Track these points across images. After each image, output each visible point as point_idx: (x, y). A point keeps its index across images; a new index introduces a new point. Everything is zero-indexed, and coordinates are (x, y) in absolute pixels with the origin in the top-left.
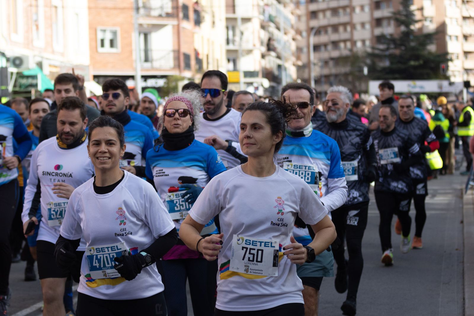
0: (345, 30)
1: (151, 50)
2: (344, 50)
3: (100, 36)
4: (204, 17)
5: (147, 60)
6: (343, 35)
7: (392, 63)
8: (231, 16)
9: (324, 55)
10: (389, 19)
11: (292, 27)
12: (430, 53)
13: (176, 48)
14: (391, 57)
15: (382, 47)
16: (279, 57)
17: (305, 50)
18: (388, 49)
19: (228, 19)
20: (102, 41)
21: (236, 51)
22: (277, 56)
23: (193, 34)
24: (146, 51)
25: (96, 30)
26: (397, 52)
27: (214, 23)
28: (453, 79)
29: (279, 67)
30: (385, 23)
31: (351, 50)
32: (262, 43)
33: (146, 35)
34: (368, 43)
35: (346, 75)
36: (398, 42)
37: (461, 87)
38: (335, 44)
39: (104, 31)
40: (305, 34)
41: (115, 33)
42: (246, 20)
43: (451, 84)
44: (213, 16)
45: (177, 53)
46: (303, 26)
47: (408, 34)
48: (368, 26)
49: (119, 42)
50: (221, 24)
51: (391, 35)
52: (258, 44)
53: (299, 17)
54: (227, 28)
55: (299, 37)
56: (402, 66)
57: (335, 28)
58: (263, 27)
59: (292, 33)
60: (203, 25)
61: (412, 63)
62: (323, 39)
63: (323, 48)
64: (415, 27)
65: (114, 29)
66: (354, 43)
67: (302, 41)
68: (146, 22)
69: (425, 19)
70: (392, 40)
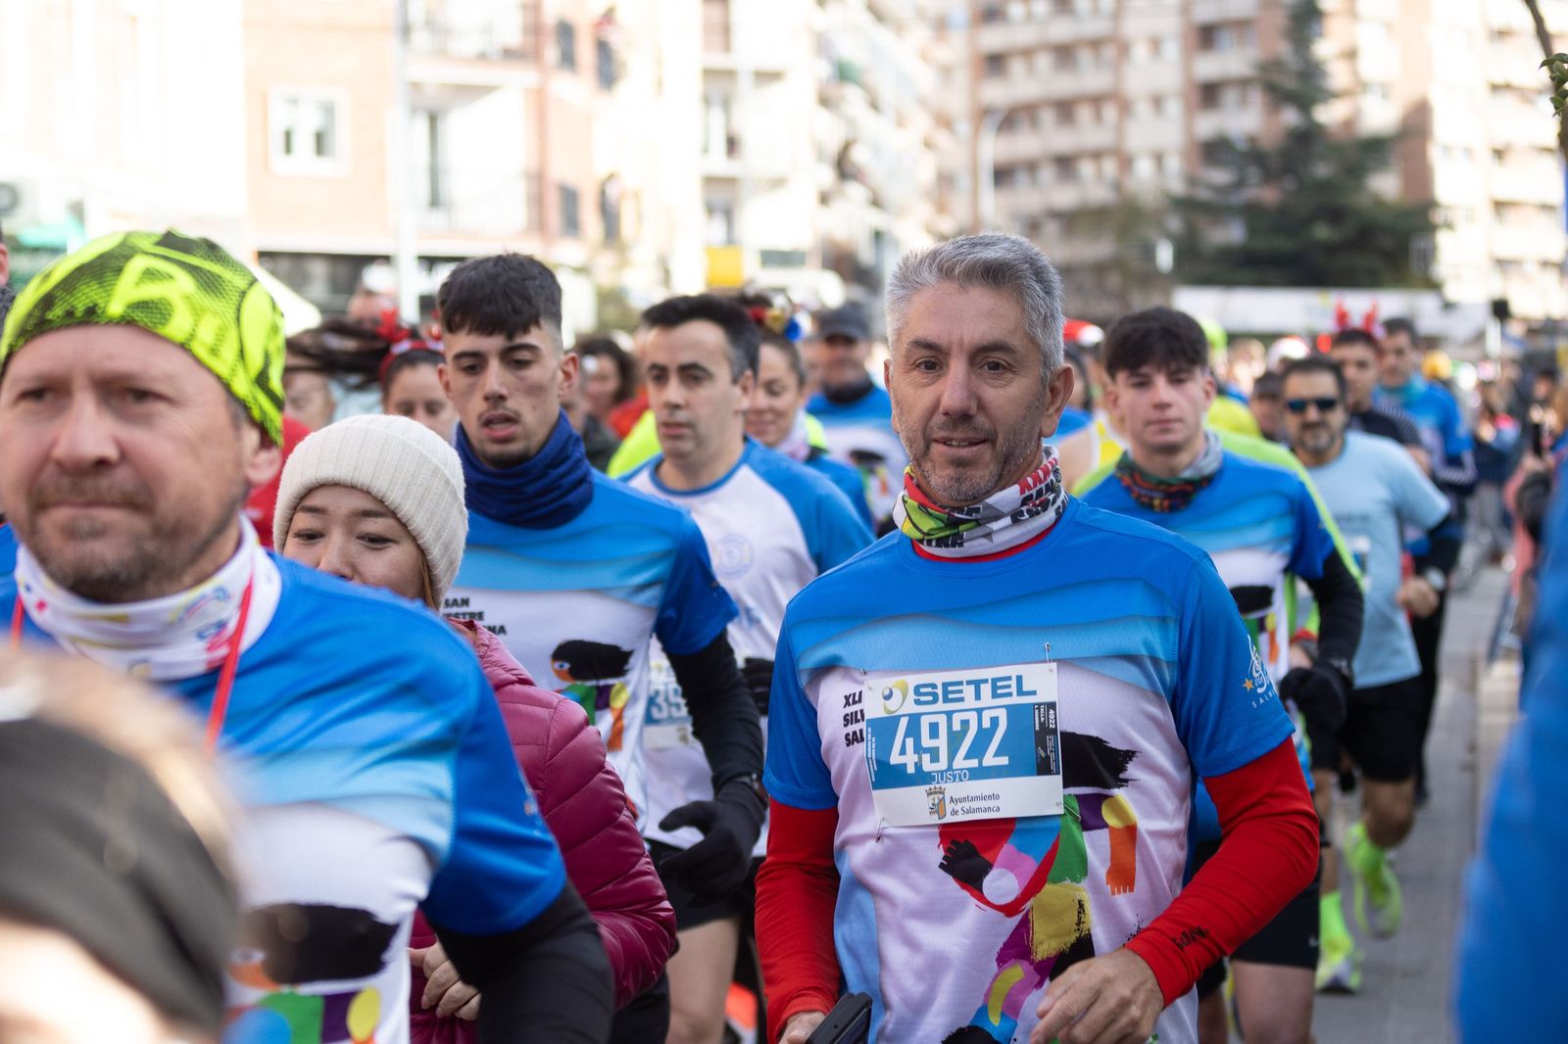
0: (1099, 118)
1: (449, 171)
2: (1093, 187)
3: (280, 118)
4: (624, 65)
5: (435, 202)
6: (1087, 133)
7: (1252, 231)
8: (719, 61)
9: (1030, 198)
10: (1243, 83)
11: (923, 102)
12: (1379, 202)
13: (534, 164)
14: (1252, 213)
15: (1220, 176)
16: (876, 203)
17: (964, 183)
18: (1240, 184)
19: (710, 74)
20: (288, 136)
21: (732, 182)
22: (871, 197)
23: (589, 118)
24: (434, 173)
25: (264, 98)
26: (1268, 195)
27: (660, 83)
28: (1452, 292)
29: (878, 236)
30: (1230, 97)
31: (1117, 186)
32: (819, 155)
33: (433, 119)
34: (1174, 164)
35: (1099, 269)
36: (1275, 163)
37: (1483, 317)
38: (1065, 164)
39: (294, 102)
40: (964, 127)
41: (329, 110)
42: (766, 77)
43: (1448, 306)
44: (659, 62)
45: (537, 179)
46: (957, 100)
47: (1307, 138)
48: (1173, 108)
49: (342, 138)
50: (686, 89)
51: (1252, 140)
52: (807, 158)
53: (946, 72)
54: (707, 100)
55: (942, 138)
56: (1287, 244)
57: (1065, 109)
58: (826, 101)
59: (922, 123)
60: (622, 88)
62: (1024, 144)
63: (1022, 177)
64: (1329, 115)
65: (327, 95)
66: (1126, 162)
67: (953, 151)
68: (434, 74)
69: (1362, 86)
70: (1252, 157)
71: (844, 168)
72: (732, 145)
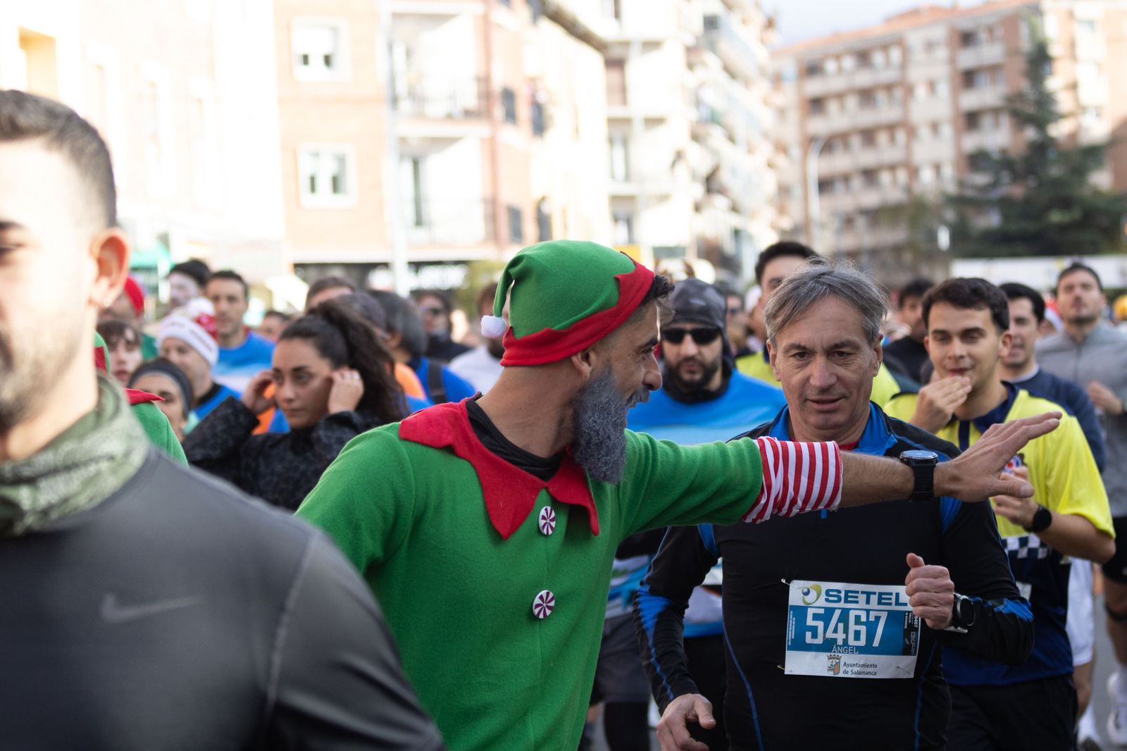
0: (893, 140)
1: (428, 199)
2: (890, 190)
3: (307, 167)
5: (419, 222)
6: (886, 152)
7: (1006, 217)
8: (619, 112)
9: (845, 200)
10: (996, 111)
11: (765, 135)
12: (1097, 193)
13: (489, 192)
14: (1005, 204)
15: (981, 179)
16: (735, 209)
17: (797, 192)
18: (995, 184)
19: (612, 122)
20: (313, 180)
21: (630, 199)
22: (731, 205)
23: (527, 158)
24: (418, 202)
25: (295, 153)
26: (1017, 191)
27: (577, 130)
29: (737, 233)
30: (987, 121)
31: (908, 189)
32: (693, 177)
33: (416, 163)
34: (948, 171)
35: (897, 249)
36: (1020, 168)
38: (870, 175)
39: (316, 155)
40: (796, 152)
41: (341, 160)
42: (653, 122)
44: (576, 114)
45: (492, 203)
46: (791, 133)
47: (1042, 148)
48: (946, 131)
49: (352, 180)
50: (596, 133)
51: (1004, 151)
53: (782, 112)
54: (611, 142)
55: (781, 161)
56: (1029, 226)
57: (868, 135)
58: (696, 137)
59: (765, 151)
60: (551, 134)
61: (1056, 217)
62: (840, 162)
63: (840, 185)
64: (1059, 130)
65: (339, 149)
66: (914, 172)
67: (789, 169)
68: (416, 131)
69: (1082, 109)
70: (1004, 164)
71: (711, 184)
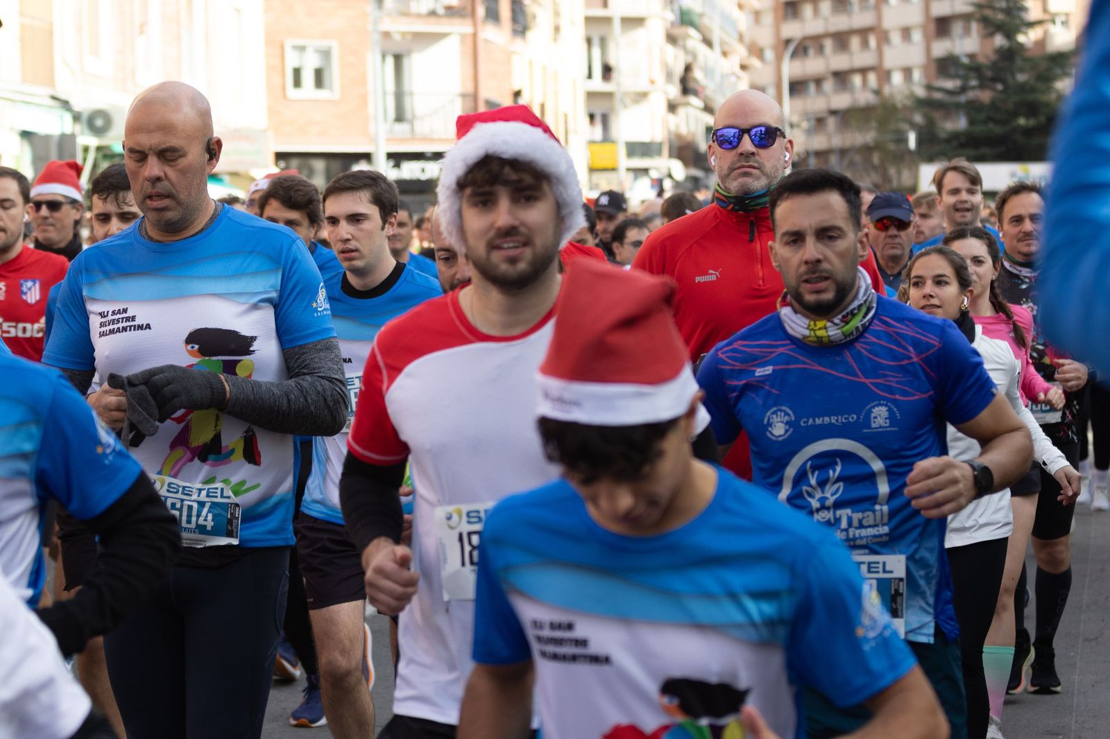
0: (865, 44)
1: (411, 94)
2: (861, 93)
3: (292, 61)
4: (534, 17)
5: (400, 118)
6: (858, 56)
7: (972, 122)
8: (599, 12)
9: (816, 103)
10: (966, 18)
11: (741, 38)
12: (1059, 97)
13: (469, 88)
14: (972, 108)
15: (950, 84)
16: (708, 109)
17: (771, 91)
18: (963, 89)
19: (589, 20)
20: (297, 73)
21: (609, 96)
22: (704, 106)
23: (509, 55)
24: (399, 96)
25: (282, 47)
26: (985, 96)
27: (557, 29)
30: (957, 28)
31: (878, 92)
32: (669, 76)
33: (398, 58)
34: (917, 75)
35: (867, 150)
36: (989, 74)
38: (841, 77)
39: (302, 49)
40: (769, 55)
41: (326, 54)
42: (632, 22)
44: (557, 14)
45: (472, 97)
46: (765, 37)
47: (1011, 54)
48: (917, 36)
49: (335, 75)
50: (575, 32)
51: (972, 56)
52: (660, 78)
53: (757, 15)
54: (589, 41)
55: (755, 62)
56: (997, 130)
57: (841, 40)
58: (672, 39)
59: (740, 53)
60: (532, 35)
61: (1022, 121)
62: (813, 65)
63: (812, 87)
64: (1027, 38)
65: (324, 44)
66: (885, 75)
67: (763, 71)
68: (399, 26)
69: (1049, 18)
70: (975, 69)
71: (687, 87)
72: (607, 71)
